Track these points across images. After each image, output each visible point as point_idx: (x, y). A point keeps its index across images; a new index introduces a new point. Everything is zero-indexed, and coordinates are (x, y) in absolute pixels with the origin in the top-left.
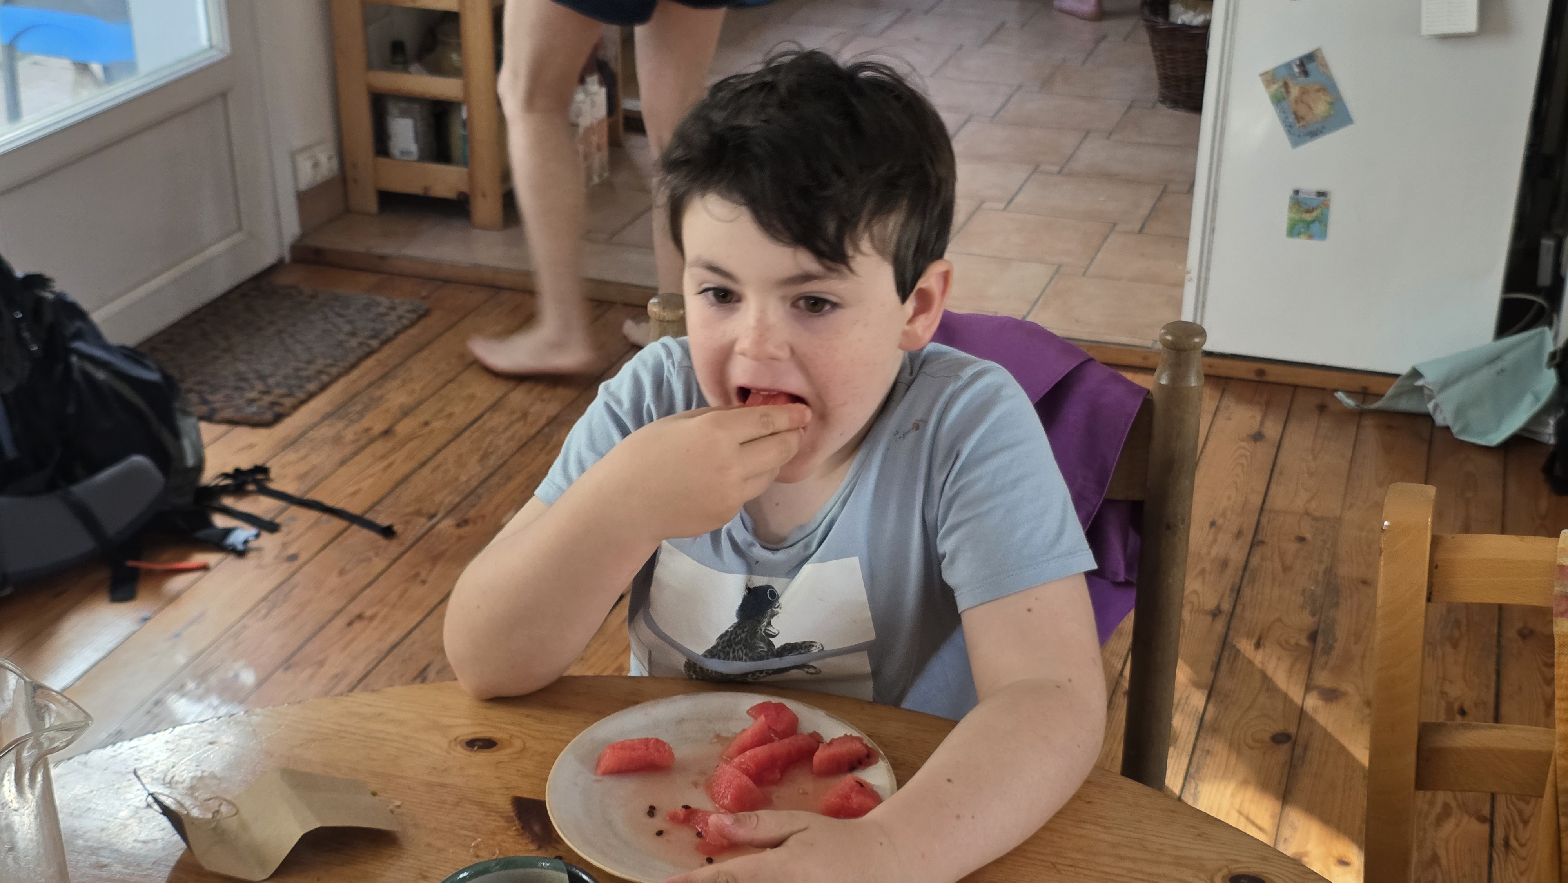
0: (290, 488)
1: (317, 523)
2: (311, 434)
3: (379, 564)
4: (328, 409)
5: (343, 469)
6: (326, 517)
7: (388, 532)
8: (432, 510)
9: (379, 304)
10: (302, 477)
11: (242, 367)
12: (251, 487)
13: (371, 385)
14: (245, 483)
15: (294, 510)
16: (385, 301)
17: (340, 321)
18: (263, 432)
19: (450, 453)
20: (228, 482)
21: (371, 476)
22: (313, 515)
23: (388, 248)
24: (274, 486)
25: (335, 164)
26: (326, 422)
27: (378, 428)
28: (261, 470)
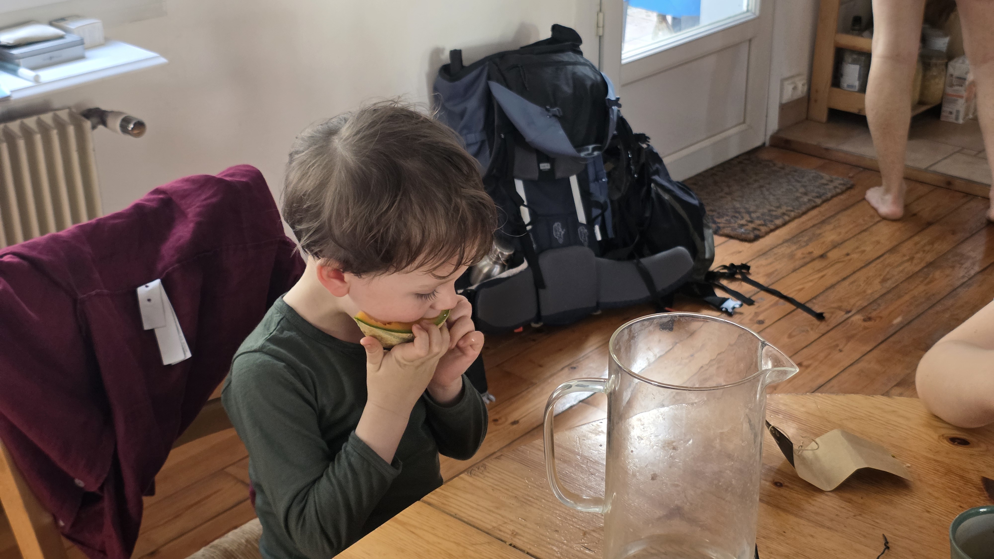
0: (761, 281)
1: (776, 304)
2: (775, 251)
3: (813, 336)
4: (788, 237)
5: (794, 274)
6: (782, 301)
7: (820, 317)
8: (849, 308)
9: (822, 178)
10: (769, 275)
11: (738, 205)
12: (739, 276)
13: (814, 226)
14: (735, 273)
15: (763, 294)
16: (826, 176)
17: (798, 185)
18: (747, 245)
19: (861, 275)
20: (725, 271)
21: (811, 281)
22: (775, 299)
23: (831, 144)
24: (751, 277)
25: (806, 88)
26: (786, 244)
27: (817, 252)
28: (745, 267)
